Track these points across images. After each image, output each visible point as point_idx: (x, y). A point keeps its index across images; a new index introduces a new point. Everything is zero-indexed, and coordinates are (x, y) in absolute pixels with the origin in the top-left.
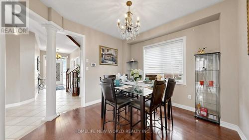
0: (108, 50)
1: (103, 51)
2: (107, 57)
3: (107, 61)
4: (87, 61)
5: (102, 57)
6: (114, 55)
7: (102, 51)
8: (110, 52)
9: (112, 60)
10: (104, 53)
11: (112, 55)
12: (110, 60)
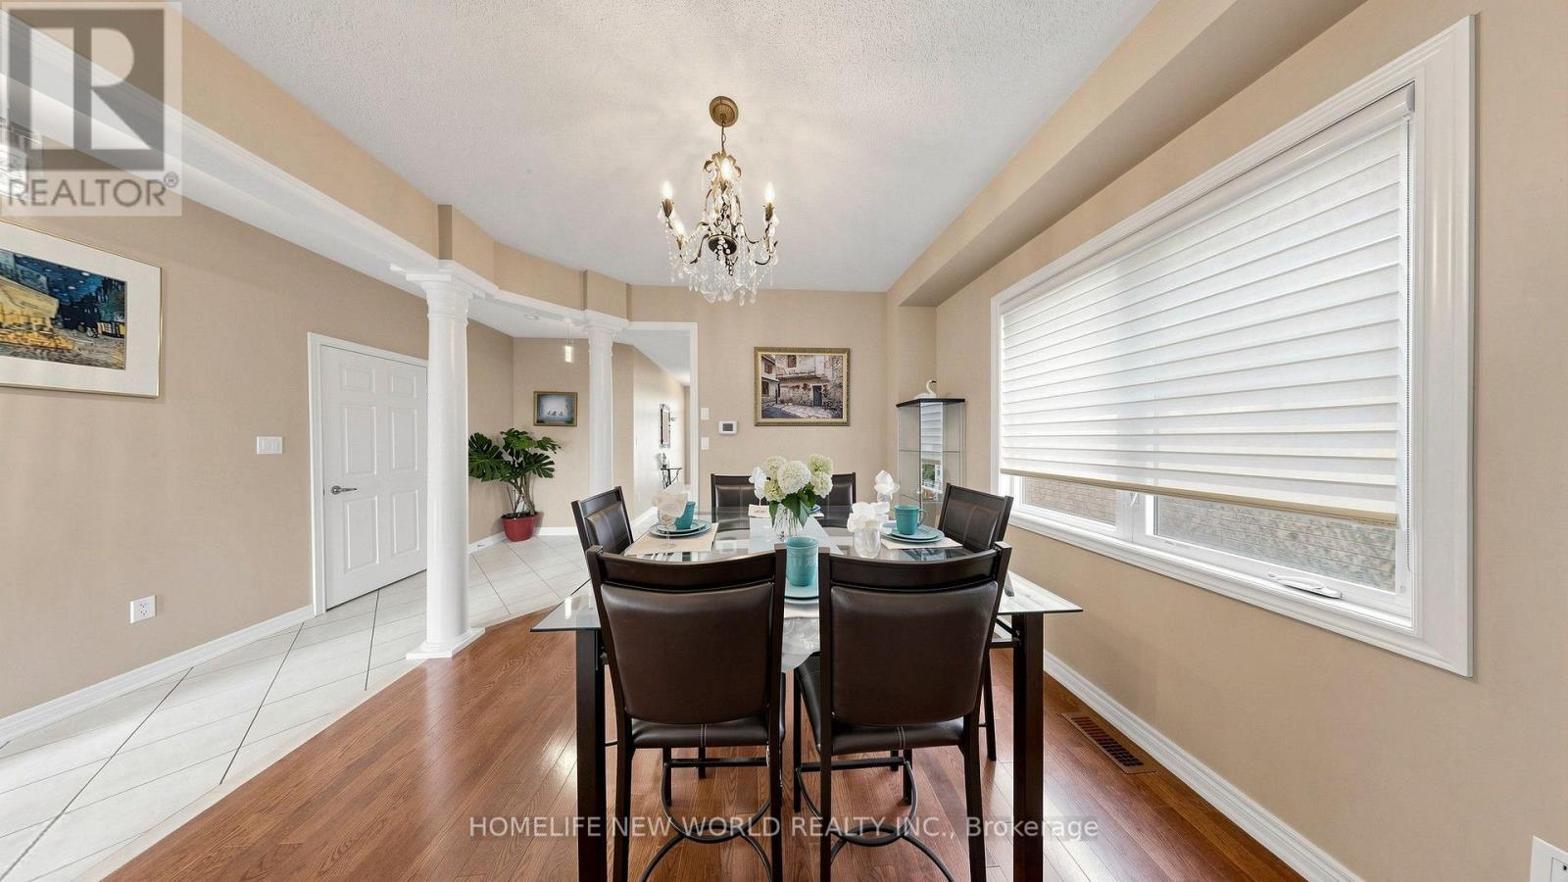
0: (792, 362)
1: (769, 364)
2: (786, 392)
3: (789, 409)
4: (705, 414)
5: (765, 390)
6: (829, 374)
7: (761, 366)
8: (803, 366)
9: (818, 402)
10: (772, 376)
11: (816, 378)
12: (804, 404)
